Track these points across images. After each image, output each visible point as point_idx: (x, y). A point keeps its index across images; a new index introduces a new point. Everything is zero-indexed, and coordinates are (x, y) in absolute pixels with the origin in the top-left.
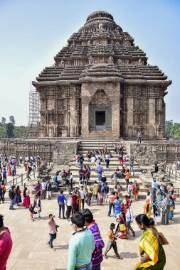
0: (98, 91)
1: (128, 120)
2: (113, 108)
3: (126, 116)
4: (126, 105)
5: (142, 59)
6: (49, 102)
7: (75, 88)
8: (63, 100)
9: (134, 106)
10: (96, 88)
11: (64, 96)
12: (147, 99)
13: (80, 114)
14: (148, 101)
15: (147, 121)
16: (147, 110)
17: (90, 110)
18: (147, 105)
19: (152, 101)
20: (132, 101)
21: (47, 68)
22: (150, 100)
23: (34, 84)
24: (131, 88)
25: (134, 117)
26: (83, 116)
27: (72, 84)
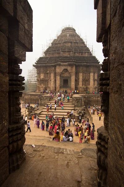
0: (64, 69)
1: (80, 84)
2: (72, 78)
3: (79, 82)
4: (79, 76)
5: (88, 53)
6: (41, 74)
7: (53, 68)
8: (48, 73)
9: (83, 76)
10: (63, 68)
11: (48, 72)
12: (89, 73)
13: (55, 81)
14: (90, 74)
15: (89, 84)
16: (89, 79)
17: (60, 78)
18: (90, 76)
19: (92, 74)
20: (82, 74)
21: (40, 58)
22: (91, 74)
23: (34, 66)
24: (81, 68)
25: (83, 82)
26: (57, 82)
27: (51, 65)
